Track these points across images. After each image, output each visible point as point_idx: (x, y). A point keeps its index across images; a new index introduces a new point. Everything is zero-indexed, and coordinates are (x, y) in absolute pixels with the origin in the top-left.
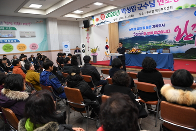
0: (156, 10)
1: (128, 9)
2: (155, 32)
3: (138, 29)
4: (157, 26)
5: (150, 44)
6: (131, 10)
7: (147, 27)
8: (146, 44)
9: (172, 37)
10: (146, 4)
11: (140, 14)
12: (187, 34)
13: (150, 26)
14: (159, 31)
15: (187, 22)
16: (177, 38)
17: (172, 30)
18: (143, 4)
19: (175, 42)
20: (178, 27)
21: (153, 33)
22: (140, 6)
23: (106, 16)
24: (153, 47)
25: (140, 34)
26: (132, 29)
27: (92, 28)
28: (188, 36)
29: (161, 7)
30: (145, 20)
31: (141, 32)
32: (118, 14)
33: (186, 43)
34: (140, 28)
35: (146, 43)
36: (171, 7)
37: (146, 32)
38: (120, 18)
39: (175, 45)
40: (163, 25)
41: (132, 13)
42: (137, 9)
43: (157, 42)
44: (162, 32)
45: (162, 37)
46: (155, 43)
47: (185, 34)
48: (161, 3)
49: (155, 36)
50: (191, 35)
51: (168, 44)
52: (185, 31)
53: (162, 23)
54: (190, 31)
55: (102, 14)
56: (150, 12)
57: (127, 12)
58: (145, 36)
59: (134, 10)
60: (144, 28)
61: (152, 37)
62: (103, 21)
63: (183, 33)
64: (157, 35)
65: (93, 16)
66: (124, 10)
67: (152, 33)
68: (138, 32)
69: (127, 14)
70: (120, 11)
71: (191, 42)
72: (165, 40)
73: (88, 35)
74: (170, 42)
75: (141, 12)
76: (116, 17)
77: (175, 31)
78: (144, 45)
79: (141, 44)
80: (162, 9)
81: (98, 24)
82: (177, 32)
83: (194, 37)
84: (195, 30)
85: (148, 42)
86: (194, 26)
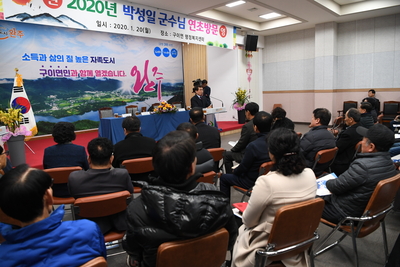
1: (138, 12)
2: (98, 72)
3: (53, 59)
4: (100, 59)
5: (87, 97)
7: (78, 59)
8: (80, 99)
9: (127, 84)
10: (173, 18)
11: (162, 33)
12: (147, 81)
13: (85, 58)
14: (105, 72)
15: (147, 62)
16: (136, 88)
17: (128, 72)
18: (169, 16)
19: (133, 94)
20: (135, 68)
21: (94, 74)
22: (163, 17)
24: (94, 104)
25: (60, 72)
26: (34, 56)
28: (149, 85)
29: (192, 33)
30: (72, 40)
31: (62, 68)
32: (112, 12)
33: (147, 95)
34: (61, 58)
35: (77, 95)
36: (202, 39)
37: (75, 69)
38: (117, 26)
39: (133, 100)
40: (113, 61)
43: (103, 94)
44: (111, 73)
45: (112, 85)
46: (99, 95)
47: (145, 82)
48: (193, 27)
49: (99, 81)
50: (152, 83)
51: (122, 98)
52: (146, 77)
53: (109, 56)
54: (152, 78)
56: (178, 35)
57: (136, 16)
58: (74, 78)
59: (152, 21)
60: (70, 59)
61: (91, 83)
63: (143, 80)
64: (101, 78)
66: (128, 10)
67: (90, 72)
68: (55, 66)
70: (120, 7)
71: (154, 95)
72: (118, 90)
74: (126, 94)
75: (164, 29)
77: (132, 74)
78: (72, 101)
79: (65, 98)
80: (193, 38)
81: (25, 16)
82: (136, 76)
83: (156, 87)
84: (157, 76)
85: (83, 94)
86: (155, 69)
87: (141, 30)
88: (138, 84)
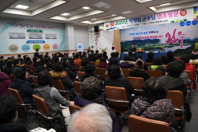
0: (156, 22)
2: (151, 37)
3: (137, 34)
4: (152, 32)
5: (147, 46)
6: (137, 20)
7: (144, 33)
9: (164, 40)
10: (149, 17)
11: (144, 24)
12: (175, 38)
13: (147, 32)
14: (154, 36)
15: (175, 30)
16: (168, 42)
17: (164, 35)
18: (147, 17)
19: (166, 44)
20: (168, 33)
22: (144, 18)
23: (115, 23)
24: (149, 48)
25: (138, 38)
26: (132, 34)
27: (101, 33)
28: (176, 40)
29: (160, 20)
32: (126, 23)
33: (174, 45)
34: (139, 33)
35: (143, 45)
36: (167, 21)
37: (143, 36)
38: (128, 26)
39: (166, 47)
40: (157, 32)
41: (137, 23)
42: (142, 20)
43: (152, 45)
44: (156, 37)
45: (157, 41)
46: (151, 45)
47: (173, 39)
48: (160, 17)
50: (177, 39)
51: (161, 46)
52: (174, 37)
53: (156, 30)
54: (177, 36)
55: (112, 22)
56: (152, 23)
57: (133, 21)
58: (142, 40)
59: (139, 21)
60: (142, 33)
61: (148, 41)
62: (113, 27)
63: (172, 38)
64: (152, 39)
65: (103, 23)
66: (131, 20)
67: (148, 37)
68: (137, 36)
69: (134, 23)
70: (128, 20)
71: (178, 45)
72: (159, 43)
73: (96, 38)
74: (163, 44)
75: (145, 22)
76: (124, 25)
77: (166, 36)
78: (141, 47)
80: (161, 22)
81: (108, 30)
82: (168, 37)
83: (180, 41)
84: (181, 36)
85: (145, 44)
86: (180, 33)
87: (136, 25)
88: (169, 40)
